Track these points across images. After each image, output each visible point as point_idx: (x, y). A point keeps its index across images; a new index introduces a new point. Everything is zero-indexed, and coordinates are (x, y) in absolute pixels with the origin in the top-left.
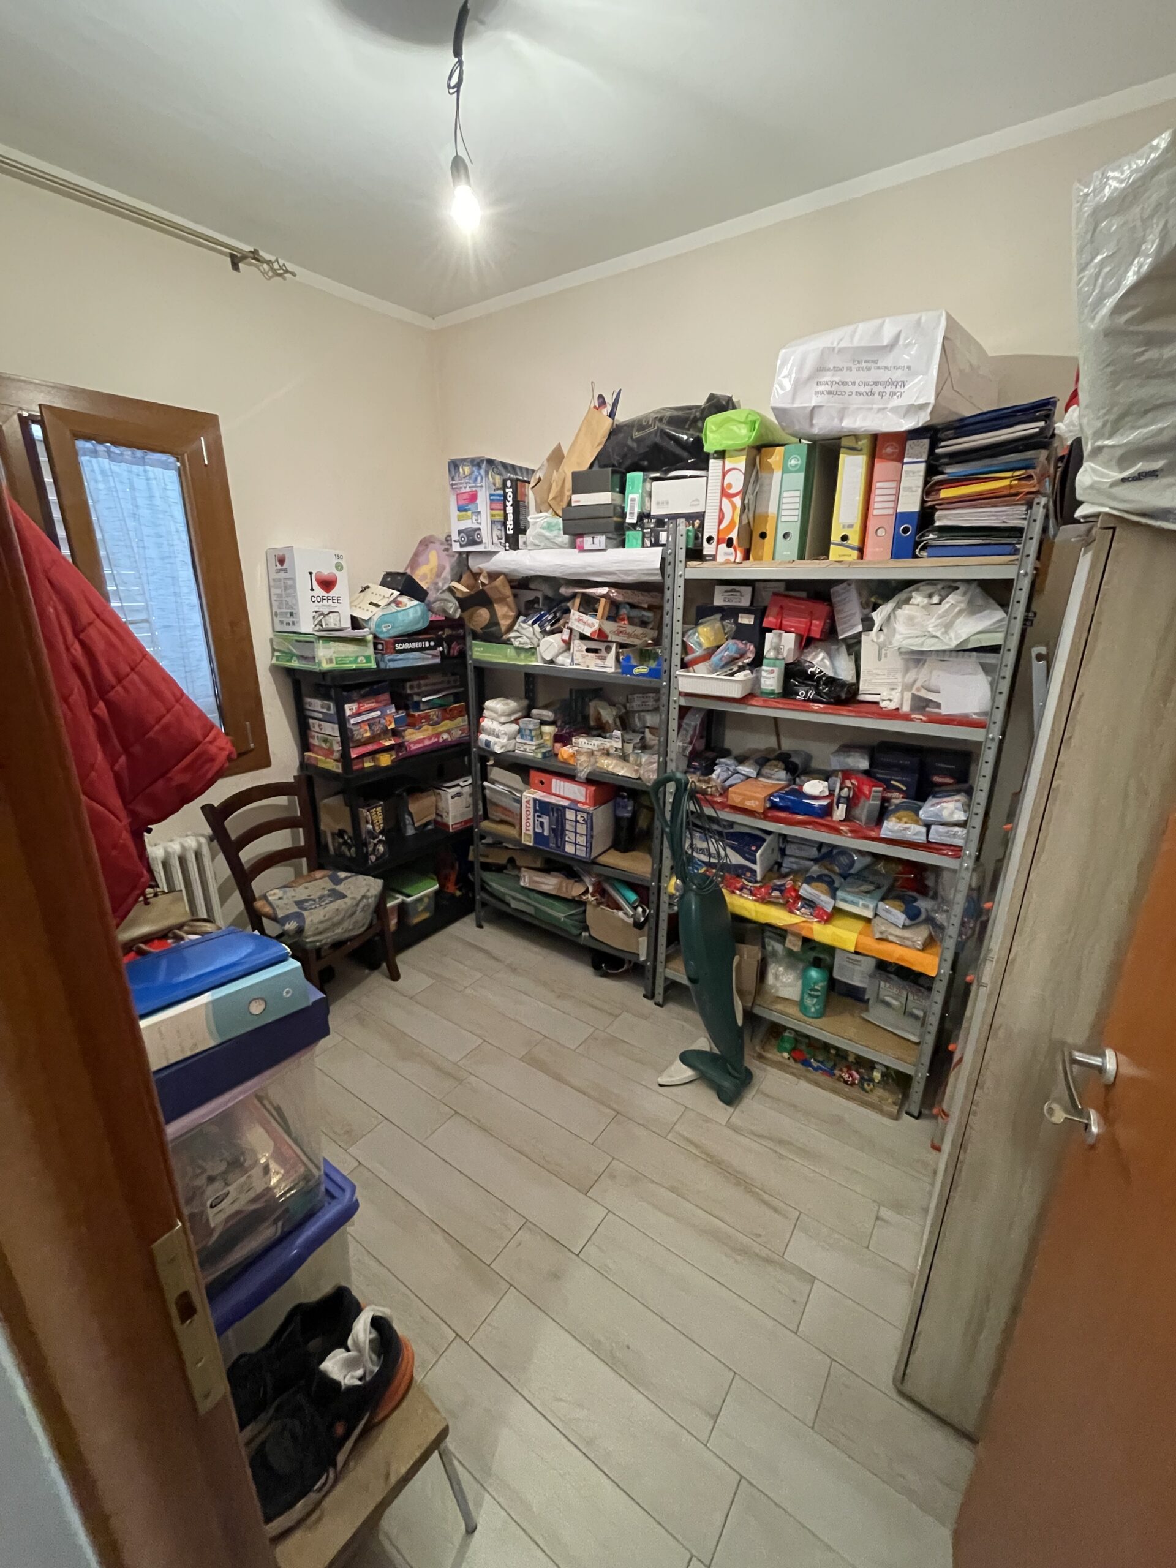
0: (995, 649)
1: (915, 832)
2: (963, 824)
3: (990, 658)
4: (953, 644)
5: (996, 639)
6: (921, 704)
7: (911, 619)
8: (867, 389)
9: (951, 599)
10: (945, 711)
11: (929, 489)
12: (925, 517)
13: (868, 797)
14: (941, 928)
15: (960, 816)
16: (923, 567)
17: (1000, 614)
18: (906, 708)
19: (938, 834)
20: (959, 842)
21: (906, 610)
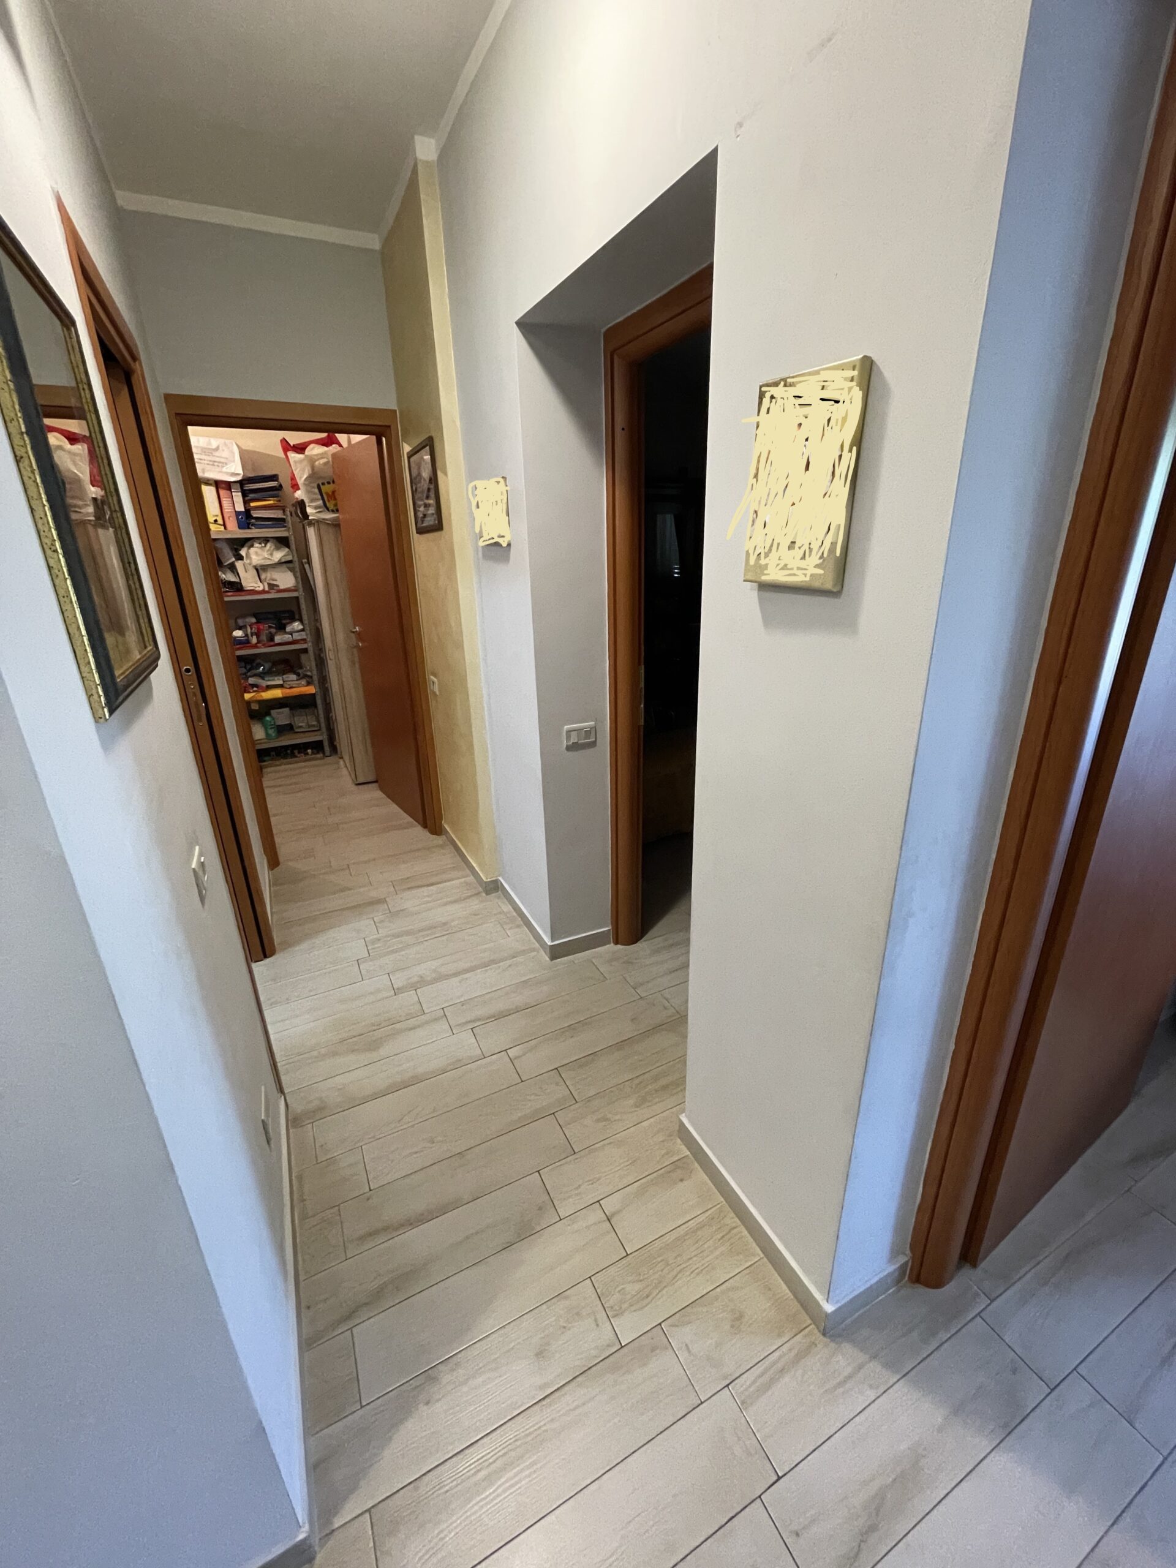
0: (290, 562)
1: (287, 638)
2: (303, 630)
3: (290, 565)
4: (276, 560)
5: (289, 558)
6: (271, 586)
7: (256, 553)
8: (211, 463)
9: (269, 545)
10: (282, 587)
11: (245, 503)
12: (247, 513)
13: (263, 630)
14: (311, 677)
15: (301, 627)
16: (253, 532)
17: (287, 550)
18: (267, 589)
19: (296, 636)
20: (305, 637)
21: (252, 550)
